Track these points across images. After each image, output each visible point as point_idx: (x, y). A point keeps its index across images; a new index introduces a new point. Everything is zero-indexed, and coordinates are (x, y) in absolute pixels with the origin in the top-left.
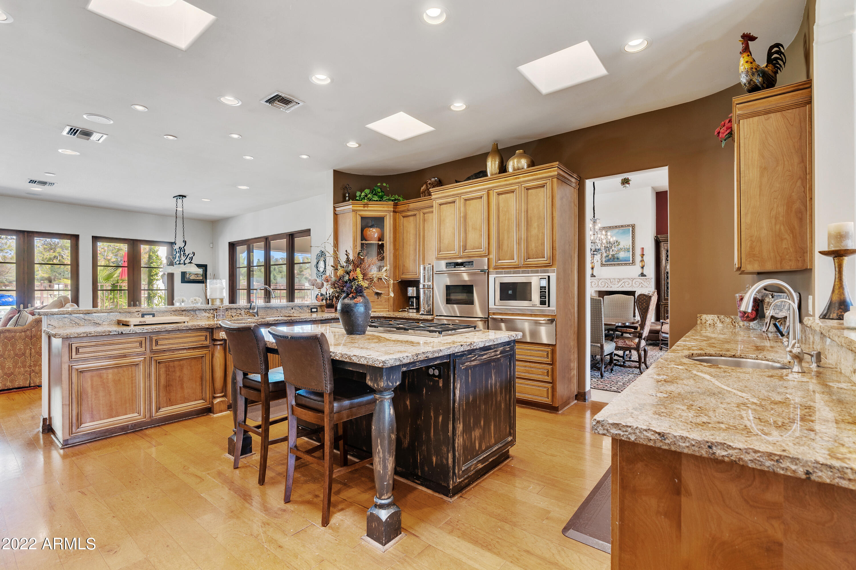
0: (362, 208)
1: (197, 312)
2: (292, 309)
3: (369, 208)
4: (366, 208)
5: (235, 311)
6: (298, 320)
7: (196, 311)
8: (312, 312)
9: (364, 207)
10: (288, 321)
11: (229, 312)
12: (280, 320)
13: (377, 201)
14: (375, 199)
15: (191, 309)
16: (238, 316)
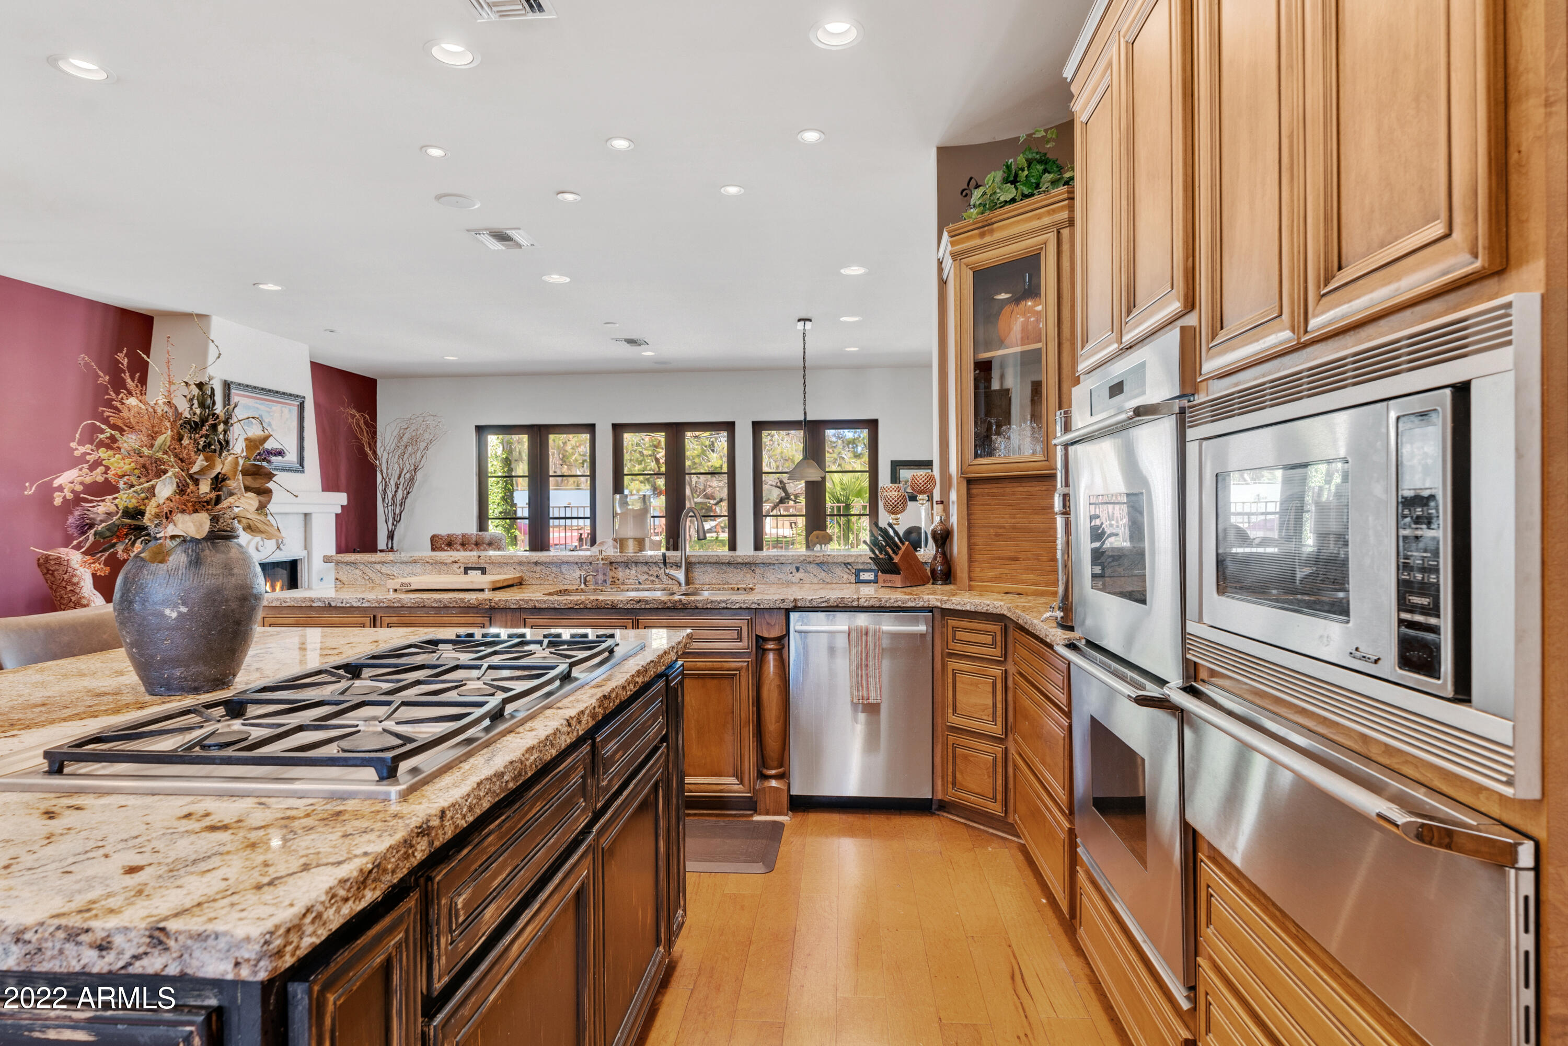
0: (978, 242)
1: (564, 568)
2: (798, 569)
3: (997, 236)
4: (988, 239)
5: (645, 569)
6: (700, 605)
7: (563, 566)
8: (859, 581)
9: (982, 235)
10: (669, 605)
11: (633, 572)
12: (647, 602)
13: (1013, 200)
14: (1009, 197)
15: (548, 560)
16: (653, 581)
